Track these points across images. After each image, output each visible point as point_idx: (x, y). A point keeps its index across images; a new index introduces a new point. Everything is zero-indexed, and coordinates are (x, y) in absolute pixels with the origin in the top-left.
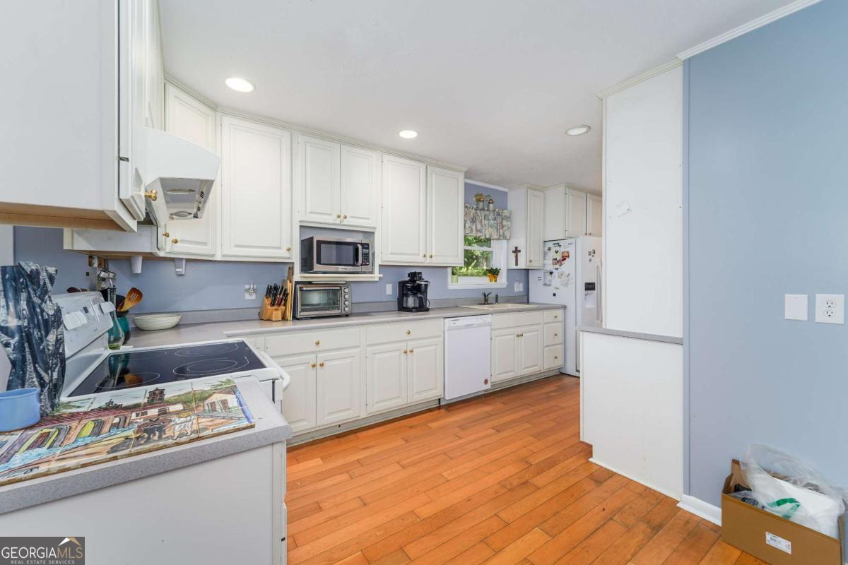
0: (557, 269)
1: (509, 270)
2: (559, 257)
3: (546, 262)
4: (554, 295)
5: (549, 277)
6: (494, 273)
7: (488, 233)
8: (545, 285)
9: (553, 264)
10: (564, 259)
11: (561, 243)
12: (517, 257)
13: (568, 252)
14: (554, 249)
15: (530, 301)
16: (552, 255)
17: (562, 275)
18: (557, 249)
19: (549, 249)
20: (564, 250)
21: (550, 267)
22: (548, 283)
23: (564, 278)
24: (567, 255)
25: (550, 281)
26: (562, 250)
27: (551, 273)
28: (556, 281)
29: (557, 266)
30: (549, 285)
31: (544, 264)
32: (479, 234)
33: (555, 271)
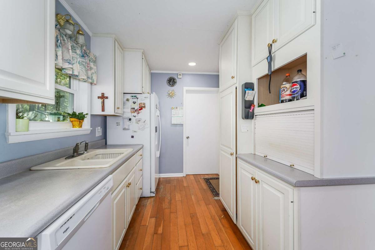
0: (135, 116)
1: (92, 116)
2: (137, 107)
3: (125, 110)
4: (132, 137)
5: (127, 123)
6: (80, 117)
7: (77, 69)
8: (124, 129)
9: (132, 112)
10: (141, 109)
11: (138, 96)
12: (103, 103)
13: (144, 104)
14: (131, 101)
15: (108, 143)
16: (130, 104)
17: (139, 121)
18: (135, 100)
19: (128, 100)
20: (142, 102)
21: (129, 114)
22: (127, 128)
23: (140, 123)
24: (143, 106)
25: (129, 126)
26: (139, 101)
27: (130, 119)
28: (133, 126)
29: (135, 114)
30: (128, 129)
31: (124, 112)
32: (66, 65)
33: (133, 119)
